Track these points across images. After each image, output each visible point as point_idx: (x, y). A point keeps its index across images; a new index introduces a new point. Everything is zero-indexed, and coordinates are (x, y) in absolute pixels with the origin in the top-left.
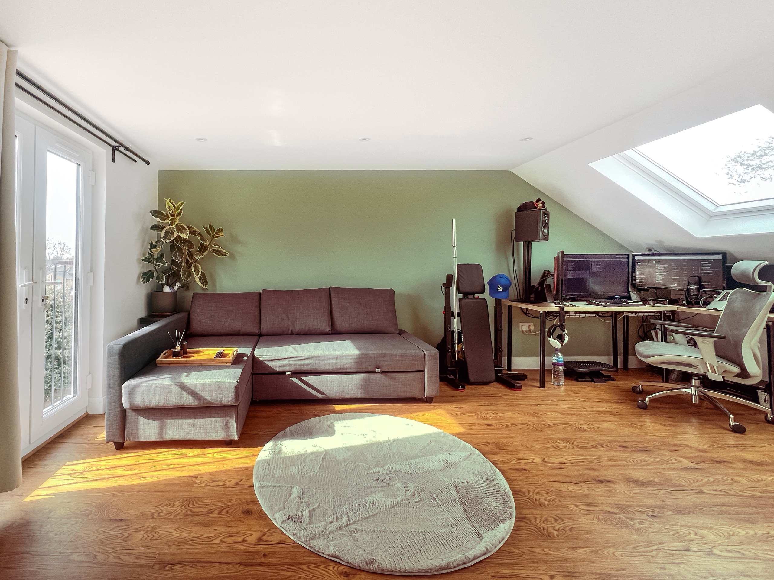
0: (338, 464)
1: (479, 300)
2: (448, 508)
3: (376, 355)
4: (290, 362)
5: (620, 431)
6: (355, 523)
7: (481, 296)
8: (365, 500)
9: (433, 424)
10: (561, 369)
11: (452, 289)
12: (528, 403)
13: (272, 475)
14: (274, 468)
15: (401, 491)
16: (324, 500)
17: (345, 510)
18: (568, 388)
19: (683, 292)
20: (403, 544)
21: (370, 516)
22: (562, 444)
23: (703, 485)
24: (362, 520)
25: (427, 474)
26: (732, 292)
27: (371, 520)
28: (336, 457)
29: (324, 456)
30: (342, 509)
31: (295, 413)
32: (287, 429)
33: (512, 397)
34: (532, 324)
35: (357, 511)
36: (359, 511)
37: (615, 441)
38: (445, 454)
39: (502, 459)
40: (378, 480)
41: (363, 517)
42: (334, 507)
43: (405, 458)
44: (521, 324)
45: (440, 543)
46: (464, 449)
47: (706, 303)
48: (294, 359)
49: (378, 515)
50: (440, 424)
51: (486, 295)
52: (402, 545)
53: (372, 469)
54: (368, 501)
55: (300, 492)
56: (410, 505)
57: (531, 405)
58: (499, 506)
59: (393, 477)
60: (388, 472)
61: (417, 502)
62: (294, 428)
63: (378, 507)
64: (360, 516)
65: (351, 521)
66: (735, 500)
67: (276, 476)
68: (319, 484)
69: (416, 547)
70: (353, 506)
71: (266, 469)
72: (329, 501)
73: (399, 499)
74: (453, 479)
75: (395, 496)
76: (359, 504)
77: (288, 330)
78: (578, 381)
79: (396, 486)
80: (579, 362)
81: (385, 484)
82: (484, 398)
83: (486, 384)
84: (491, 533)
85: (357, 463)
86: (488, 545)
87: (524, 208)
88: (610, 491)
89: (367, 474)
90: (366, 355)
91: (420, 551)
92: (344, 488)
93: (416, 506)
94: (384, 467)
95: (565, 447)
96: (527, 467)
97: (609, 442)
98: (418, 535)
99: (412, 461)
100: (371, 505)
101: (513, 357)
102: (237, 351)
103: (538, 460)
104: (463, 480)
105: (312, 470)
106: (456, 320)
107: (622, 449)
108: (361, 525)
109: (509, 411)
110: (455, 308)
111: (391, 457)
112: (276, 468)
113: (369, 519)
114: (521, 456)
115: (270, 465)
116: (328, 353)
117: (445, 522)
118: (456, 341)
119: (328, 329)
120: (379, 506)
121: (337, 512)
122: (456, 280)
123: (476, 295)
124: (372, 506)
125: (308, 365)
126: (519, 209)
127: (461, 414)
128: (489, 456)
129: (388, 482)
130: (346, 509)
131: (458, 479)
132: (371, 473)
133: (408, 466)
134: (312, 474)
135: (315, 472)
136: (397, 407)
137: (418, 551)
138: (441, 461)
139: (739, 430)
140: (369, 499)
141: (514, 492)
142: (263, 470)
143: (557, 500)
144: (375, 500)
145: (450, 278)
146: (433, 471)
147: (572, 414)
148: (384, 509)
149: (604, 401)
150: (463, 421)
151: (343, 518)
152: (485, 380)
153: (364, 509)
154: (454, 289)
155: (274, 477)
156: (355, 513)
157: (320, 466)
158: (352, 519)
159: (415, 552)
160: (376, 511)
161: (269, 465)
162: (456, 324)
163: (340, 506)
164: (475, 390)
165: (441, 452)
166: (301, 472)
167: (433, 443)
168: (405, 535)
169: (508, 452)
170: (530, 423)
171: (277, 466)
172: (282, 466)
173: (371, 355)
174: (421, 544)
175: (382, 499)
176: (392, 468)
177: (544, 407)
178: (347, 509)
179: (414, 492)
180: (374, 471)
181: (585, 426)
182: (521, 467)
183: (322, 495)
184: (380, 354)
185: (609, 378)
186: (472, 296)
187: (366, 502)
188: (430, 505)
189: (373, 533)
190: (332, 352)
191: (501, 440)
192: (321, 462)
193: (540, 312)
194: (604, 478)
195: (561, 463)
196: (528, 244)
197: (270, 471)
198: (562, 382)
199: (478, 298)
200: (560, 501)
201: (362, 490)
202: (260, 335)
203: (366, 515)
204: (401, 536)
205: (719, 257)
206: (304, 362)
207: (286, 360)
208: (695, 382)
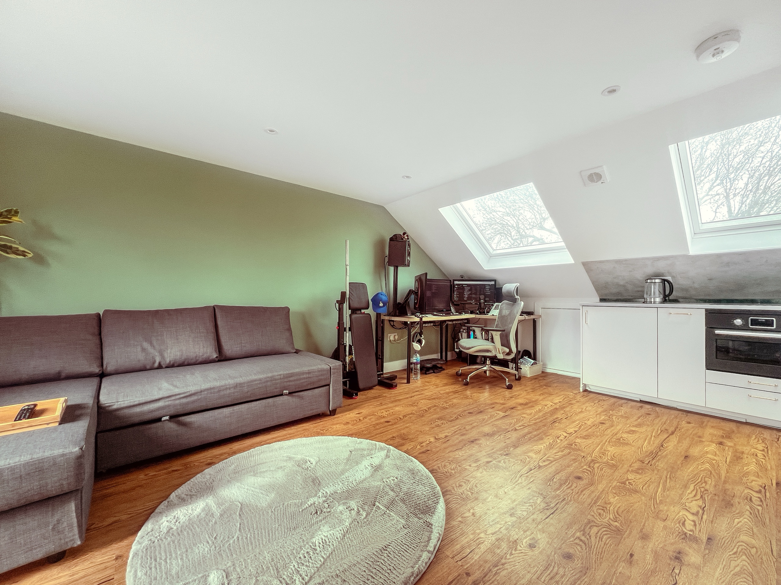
0: (263, 513)
1: (364, 315)
2: (393, 510)
3: (282, 376)
4: (167, 403)
5: (464, 402)
6: (311, 578)
7: (366, 311)
8: (313, 543)
9: (345, 434)
10: (419, 366)
11: (345, 305)
12: (404, 397)
13: (166, 573)
14: (166, 562)
15: (346, 513)
16: (261, 569)
17: (293, 569)
18: (423, 380)
19: (477, 305)
20: (372, 572)
21: (325, 560)
22: (439, 422)
23: (514, 425)
24: (318, 570)
25: (361, 484)
26: (500, 304)
27: (329, 564)
28: (257, 506)
29: (240, 511)
30: (290, 570)
31: (176, 470)
32: (171, 496)
33: (393, 395)
34: (396, 334)
35: (309, 562)
36: (311, 561)
37: (465, 411)
38: (368, 458)
39: (409, 448)
40: (317, 513)
41: (319, 566)
42: (278, 572)
43: (334, 477)
44: (389, 335)
45: (403, 550)
46: (382, 449)
47: (488, 312)
48: (173, 398)
49: (333, 553)
50: (350, 433)
51: (370, 311)
52: (371, 574)
53: (306, 503)
54: (317, 542)
55: (223, 577)
56: (360, 525)
57: (407, 398)
58: (428, 489)
59: (330, 502)
60: (324, 499)
61: (365, 518)
62: (182, 490)
63: (330, 544)
64: (314, 567)
65: (307, 579)
66: (530, 429)
67: (174, 572)
68: (246, 551)
69: (385, 568)
70: (300, 558)
71: (151, 569)
72: (268, 568)
73: (347, 524)
74: (384, 480)
75: (341, 521)
76: (307, 552)
77: (154, 363)
78: (426, 374)
79: (338, 510)
80: (425, 360)
81: (327, 514)
82: (374, 400)
83: (371, 388)
84: (435, 517)
85: (286, 504)
86: (438, 530)
87: (394, 239)
88: (480, 446)
89: (302, 511)
90: (271, 377)
91: (390, 570)
92: (281, 541)
93: (365, 522)
94: (318, 495)
95: (442, 424)
96: (429, 448)
97: (462, 412)
98: (380, 553)
99: (342, 477)
100: (321, 546)
101: (385, 362)
102: (66, 401)
103: (432, 440)
104: (392, 478)
105: (230, 537)
106: (347, 334)
107: (471, 414)
108: (320, 577)
109: (396, 406)
110: (347, 323)
111: (321, 481)
112: (170, 559)
113: (326, 564)
114: (420, 440)
115: (158, 560)
116: (223, 383)
117: (397, 526)
118: (347, 353)
119: (215, 356)
120: (330, 542)
121: (284, 577)
122: (348, 297)
123: (363, 311)
124: (323, 546)
125: (193, 402)
126: (391, 239)
127: (363, 418)
128: (400, 448)
129: (328, 510)
130: (294, 566)
131: (388, 478)
132: (307, 507)
133: (341, 484)
134: (231, 542)
135: (235, 537)
136: (304, 428)
137: (389, 571)
138: (368, 467)
139: (510, 387)
140: (317, 540)
141: (432, 471)
142: (146, 574)
143: (458, 467)
144: (324, 538)
145: (343, 294)
146: (364, 480)
147: (434, 399)
148: (337, 543)
149: (446, 384)
150: (367, 424)
151: (295, 580)
152: (371, 385)
153: (316, 555)
154: (346, 306)
155: (171, 575)
156: (306, 566)
157: (240, 526)
158: (307, 576)
159: (387, 575)
160: (330, 549)
161: (156, 560)
162: (348, 339)
163: (285, 567)
164: (365, 395)
165: (363, 458)
166: (213, 547)
167: (353, 452)
168: (369, 560)
169: (411, 440)
170: (413, 412)
171: (171, 555)
172: (179, 553)
173: (277, 377)
174: (389, 562)
175: (330, 532)
176: (326, 492)
177: (416, 397)
178: (296, 566)
179: (358, 509)
180: (309, 504)
181: (445, 405)
182: (425, 449)
183: (256, 564)
184: (287, 374)
185: (441, 369)
186: (359, 312)
187: (314, 544)
188: (377, 515)
189: (337, 579)
190: (229, 381)
191: (402, 431)
192: (239, 521)
193: (407, 322)
194: (473, 438)
195: (446, 437)
196: (396, 268)
197: (161, 568)
198: (419, 376)
199: (364, 313)
200: (459, 466)
201: (304, 533)
202: (102, 375)
203: (321, 561)
204: (366, 565)
205: (493, 283)
206: (189, 399)
207: (161, 401)
208: (488, 362)
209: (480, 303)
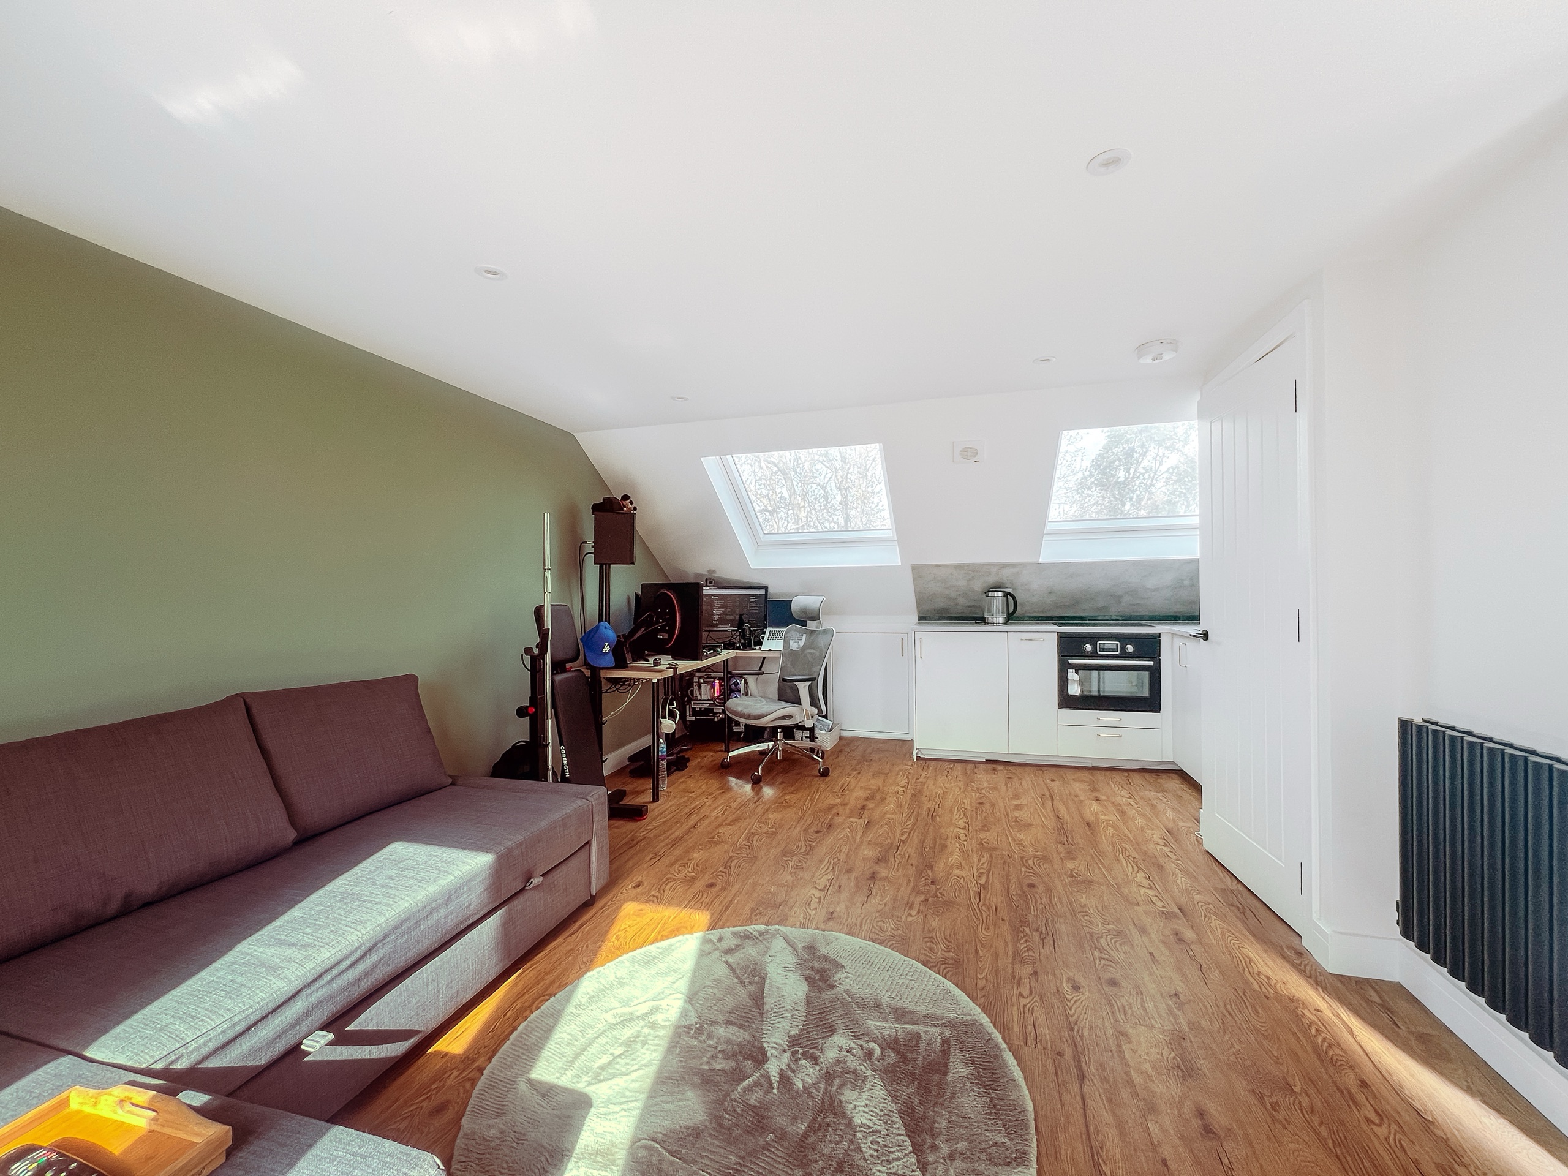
1: (573, 674)
3: (524, 846)
12: (682, 830)
19: (737, 634)
26: (784, 630)
33: (656, 831)
47: (758, 645)
48: (324, 979)
57: (689, 831)
60: (787, 1054)
87: (604, 506)
106: (550, 720)
119: (291, 836)
122: (550, 639)
123: (568, 665)
126: (597, 507)
136: (562, 949)
145: (545, 635)
147: (735, 820)
149: (724, 789)
176: (777, 1043)
177: (702, 825)
184: (530, 839)
185: (686, 761)
186: (561, 669)
193: (652, 680)
196: (606, 566)
199: (571, 670)
205: (763, 592)
206: (361, 967)
207: (298, 998)
208: (780, 736)
209: (744, 630)
